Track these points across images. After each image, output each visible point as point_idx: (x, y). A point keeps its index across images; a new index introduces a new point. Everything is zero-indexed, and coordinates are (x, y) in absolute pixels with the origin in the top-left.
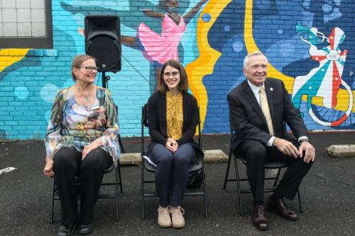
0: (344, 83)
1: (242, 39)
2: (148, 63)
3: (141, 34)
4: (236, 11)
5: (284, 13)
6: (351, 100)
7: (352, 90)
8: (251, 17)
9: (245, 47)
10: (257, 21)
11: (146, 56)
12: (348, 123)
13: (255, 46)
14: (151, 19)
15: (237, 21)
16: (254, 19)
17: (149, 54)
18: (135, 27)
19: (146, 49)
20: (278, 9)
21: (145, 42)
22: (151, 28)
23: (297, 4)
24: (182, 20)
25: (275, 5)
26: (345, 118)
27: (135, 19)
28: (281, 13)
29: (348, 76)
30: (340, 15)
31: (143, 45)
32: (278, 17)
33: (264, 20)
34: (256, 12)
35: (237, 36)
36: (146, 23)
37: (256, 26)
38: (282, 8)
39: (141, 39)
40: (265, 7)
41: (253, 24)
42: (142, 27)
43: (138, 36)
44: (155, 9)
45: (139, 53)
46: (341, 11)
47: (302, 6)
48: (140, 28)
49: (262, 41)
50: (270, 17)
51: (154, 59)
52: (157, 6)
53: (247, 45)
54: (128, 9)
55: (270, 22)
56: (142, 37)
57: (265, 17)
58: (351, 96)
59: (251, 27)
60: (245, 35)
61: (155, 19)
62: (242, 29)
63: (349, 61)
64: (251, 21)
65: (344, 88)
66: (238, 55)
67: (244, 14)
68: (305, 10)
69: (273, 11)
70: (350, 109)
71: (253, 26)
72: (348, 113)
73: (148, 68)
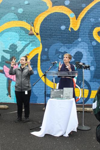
0: (77, 86)
1: (37, 70)
2: (6, 78)
3: (4, 69)
4: (35, 60)
5: (52, 60)
6: (81, 92)
7: (81, 88)
8: (40, 62)
9: (38, 73)
10: (42, 63)
11: (6, 76)
12: (80, 101)
13: (41, 72)
14: (7, 64)
15: (35, 64)
16: (41, 63)
17: (7, 75)
18: (3, 66)
19: (6, 74)
20: (50, 58)
21: (6, 71)
22: (7, 67)
23: (57, 57)
24: (17, 64)
25: (48, 57)
26: (79, 99)
27: (3, 64)
28: (51, 60)
29: (79, 83)
30: (74, 60)
31: (5, 72)
32: (49, 62)
33: (45, 63)
34: (42, 60)
35: (35, 69)
36: (6, 65)
37: (42, 65)
38: (51, 58)
39: (4, 71)
40: (45, 58)
41: (41, 64)
42: (5, 67)
43: (3, 69)
44: (9, 61)
45: (4, 75)
46: (74, 58)
47: (59, 57)
48: (4, 67)
49: (44, 70)
50: (47, 62)
51: (8, 77)
52: (9, 60)
53: (39, 72)
54: (1, 61)
55: (47, 63)
56: (5, 70)
57: (45, 62)
58: (81, 91)
59: (40, 65)
60: (38, 69)
61: (9, 64)
62: (37, 66)
63: (79, 77)
64: (40, 64)
65: (77, 87)
66: (35, 75)
67: (37, 61)
68: (60, 59)
69: (48, 59)
70: (80, 96)
71: (41, 66)
72: (80, 98)
73: (6, 80)
